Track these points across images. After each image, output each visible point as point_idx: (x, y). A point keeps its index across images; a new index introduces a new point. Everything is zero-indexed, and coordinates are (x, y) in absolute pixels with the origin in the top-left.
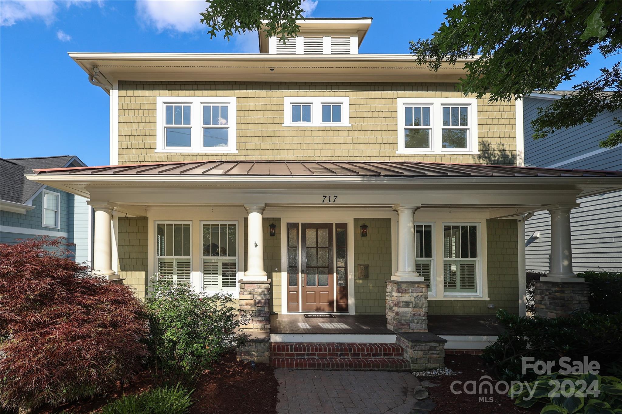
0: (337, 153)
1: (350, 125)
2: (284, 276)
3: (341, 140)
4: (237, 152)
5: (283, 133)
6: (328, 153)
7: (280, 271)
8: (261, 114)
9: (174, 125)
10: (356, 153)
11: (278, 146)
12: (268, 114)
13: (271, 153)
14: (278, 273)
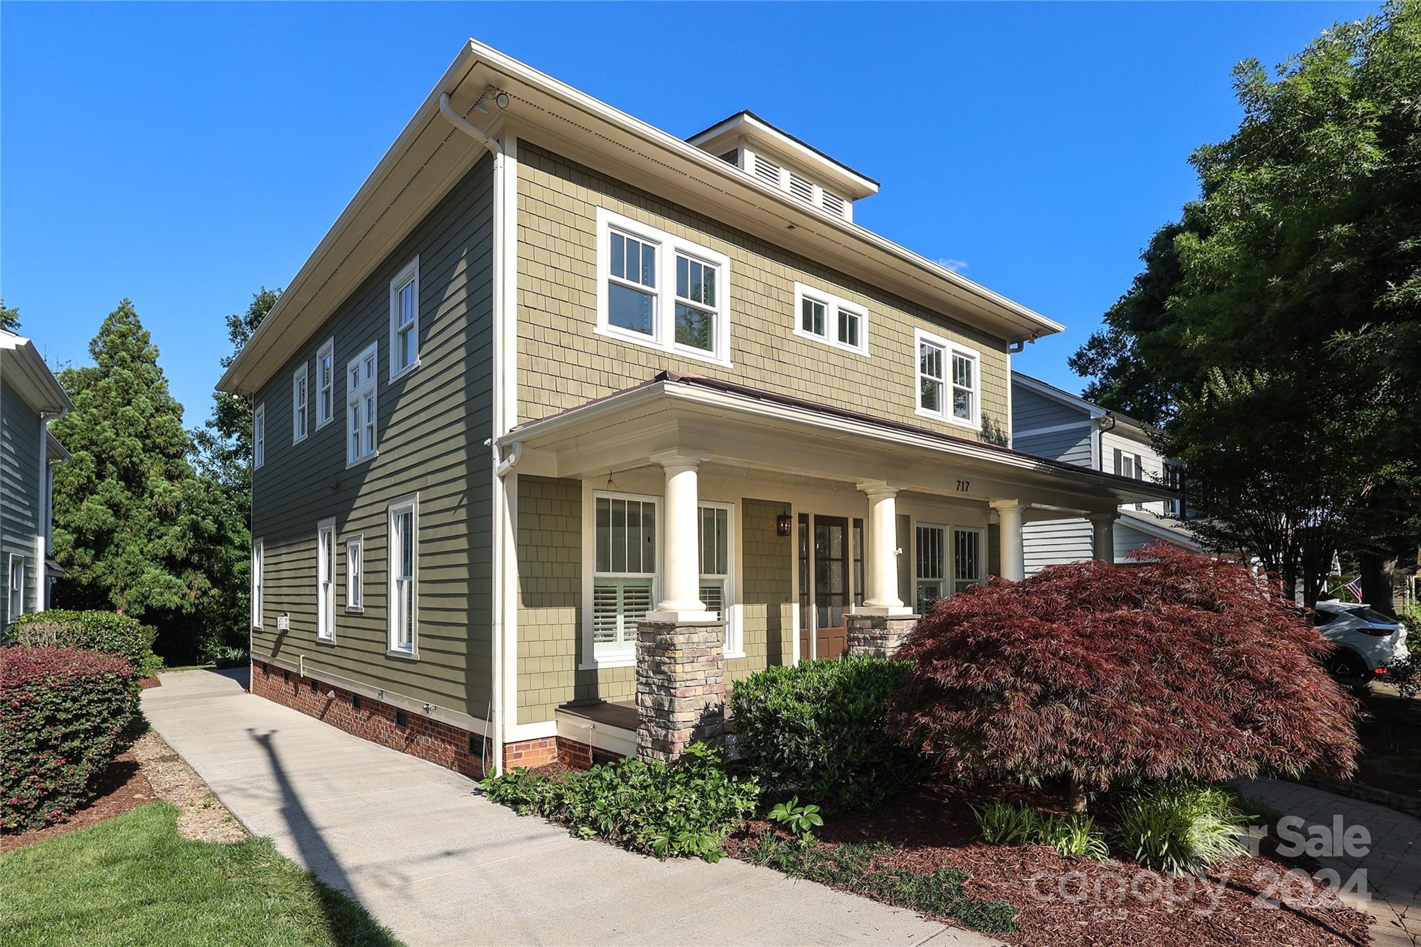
0: (857, 399)
1: (869, 356)
2: (796, 607)
3: (858, 378)
4: (731, 366)
5: (793, 347)
6: (844, 396)
7: (788, 600)
8: (764, 302)
9: (625, 281)
10: (876, 404)
11: (786, 369)
12: (772, 304)
13: (776, 379)
14: (788, 606)
